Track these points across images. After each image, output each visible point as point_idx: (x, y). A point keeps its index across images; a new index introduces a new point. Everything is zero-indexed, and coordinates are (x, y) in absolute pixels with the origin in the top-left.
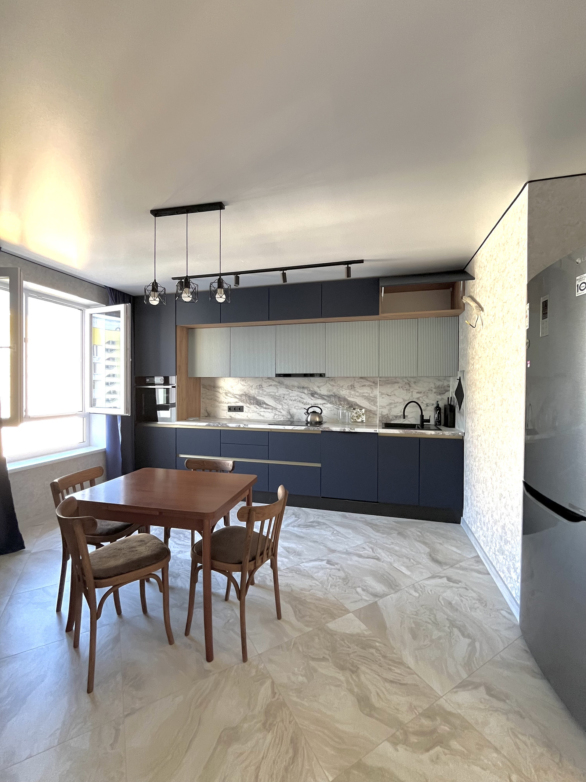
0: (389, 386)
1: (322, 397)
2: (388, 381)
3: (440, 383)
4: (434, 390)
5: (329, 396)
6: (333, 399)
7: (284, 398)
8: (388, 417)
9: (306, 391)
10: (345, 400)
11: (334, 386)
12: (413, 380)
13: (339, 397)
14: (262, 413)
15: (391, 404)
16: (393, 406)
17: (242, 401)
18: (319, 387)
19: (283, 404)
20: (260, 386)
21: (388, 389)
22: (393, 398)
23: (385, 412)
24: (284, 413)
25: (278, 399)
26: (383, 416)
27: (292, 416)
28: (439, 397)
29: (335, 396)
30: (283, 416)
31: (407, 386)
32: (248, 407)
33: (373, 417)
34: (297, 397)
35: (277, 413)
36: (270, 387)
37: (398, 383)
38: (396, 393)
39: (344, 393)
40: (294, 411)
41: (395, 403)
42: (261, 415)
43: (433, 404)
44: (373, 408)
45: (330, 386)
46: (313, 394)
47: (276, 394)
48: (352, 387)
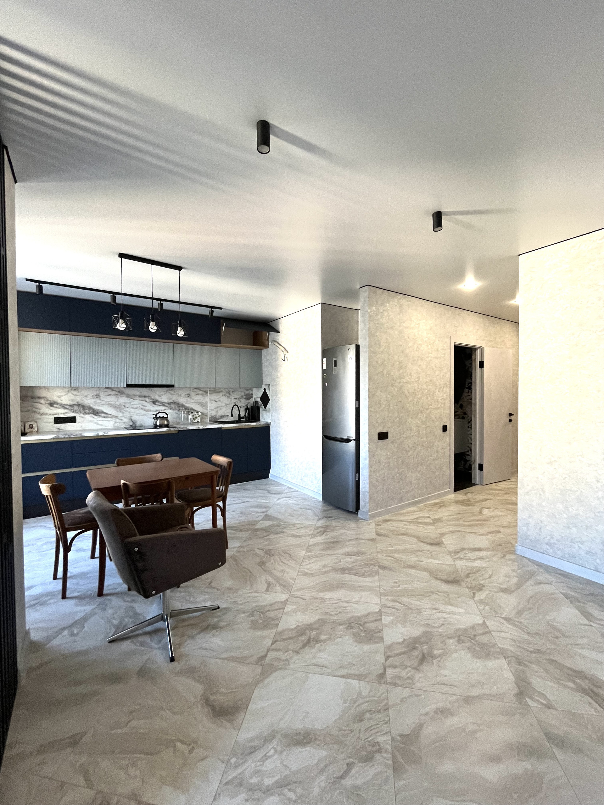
0: (216, 394)
1: (163, 404)
2: (215, 391)
3: (247, 392)
4: (244, 397)
5: (169, 404)
6: (172, 406)
7: (124, 406)
8: (216, 417)
9: (147, 400)
10: (183, 406)
11: (173, 395)
12: (231, 390)
13: (178, 404)
14: (100, 423)
15: (217, 407)
16: (218, 409)
17: (74, 412)
18: (160, 396)
19: (125, 412)
20: (96, 395)
21: (215, 397)
22: (219, 403)
23: (214, 413)
24: (126, 420)
25: (118, 408)
26: (212, 417)
27: (134, 423)
28: (247, 401)
29: (174, 403)
30: (124, 423)
31: (228, 395)
32: (82, 417)
33: (205, 418)
34: (138, 406)
35: (118, 421)
36: (109, 396)
37: (222, 392)
38: (221, 399)
39: (182, 400)
40: (135, 418)
41: (220, 407)
42: (98, 424)
43: (244, 407)
44: (205, 411)
45: (170, 395)
46: (154, 402)
47: (117, 403)
48: (189, 395)
